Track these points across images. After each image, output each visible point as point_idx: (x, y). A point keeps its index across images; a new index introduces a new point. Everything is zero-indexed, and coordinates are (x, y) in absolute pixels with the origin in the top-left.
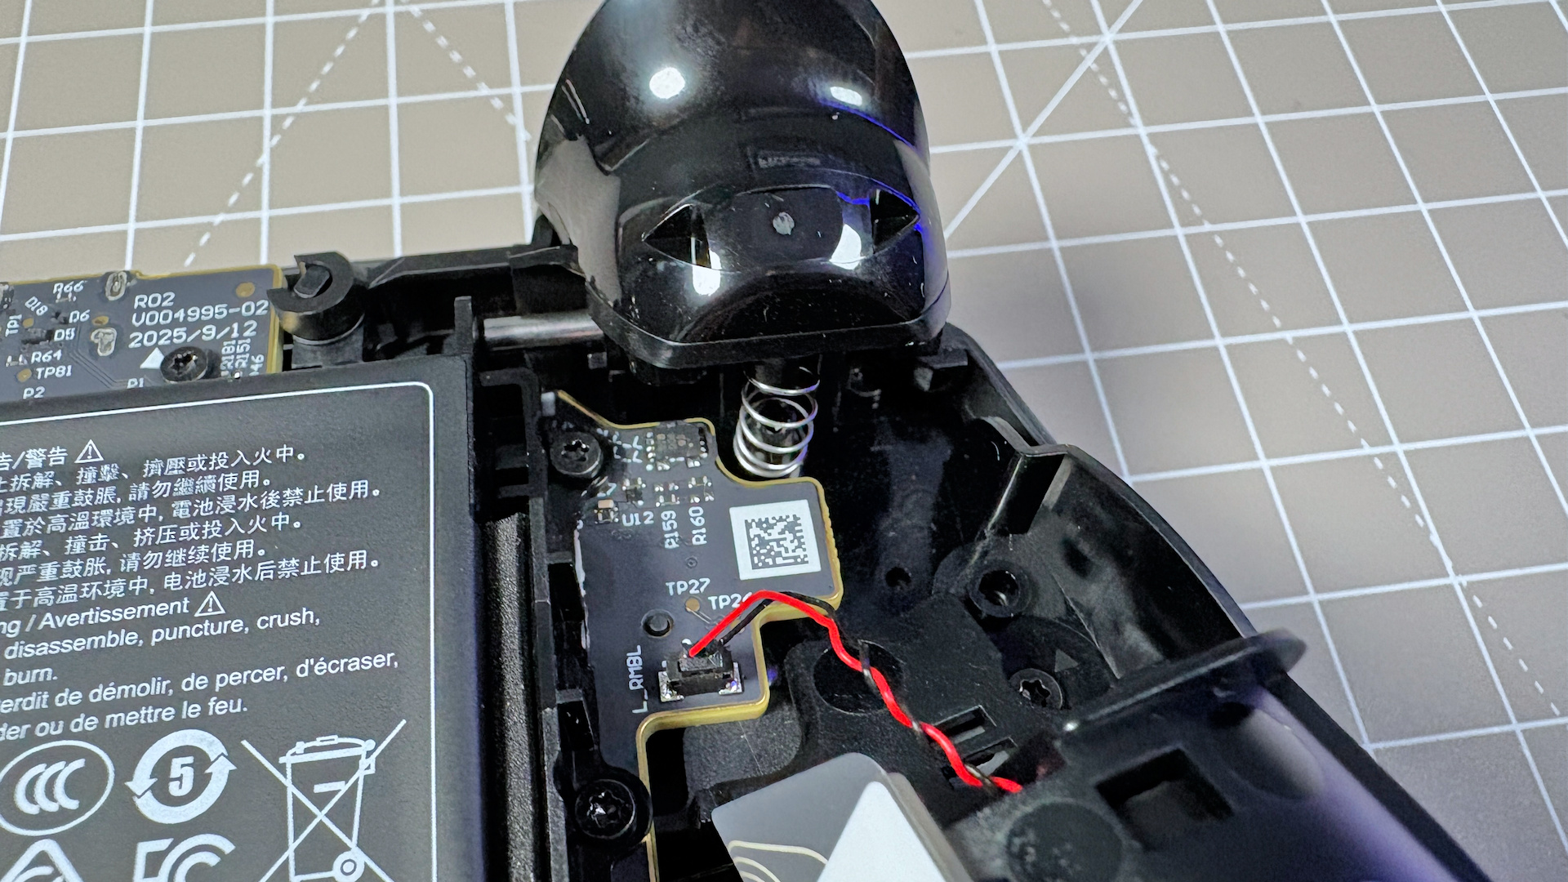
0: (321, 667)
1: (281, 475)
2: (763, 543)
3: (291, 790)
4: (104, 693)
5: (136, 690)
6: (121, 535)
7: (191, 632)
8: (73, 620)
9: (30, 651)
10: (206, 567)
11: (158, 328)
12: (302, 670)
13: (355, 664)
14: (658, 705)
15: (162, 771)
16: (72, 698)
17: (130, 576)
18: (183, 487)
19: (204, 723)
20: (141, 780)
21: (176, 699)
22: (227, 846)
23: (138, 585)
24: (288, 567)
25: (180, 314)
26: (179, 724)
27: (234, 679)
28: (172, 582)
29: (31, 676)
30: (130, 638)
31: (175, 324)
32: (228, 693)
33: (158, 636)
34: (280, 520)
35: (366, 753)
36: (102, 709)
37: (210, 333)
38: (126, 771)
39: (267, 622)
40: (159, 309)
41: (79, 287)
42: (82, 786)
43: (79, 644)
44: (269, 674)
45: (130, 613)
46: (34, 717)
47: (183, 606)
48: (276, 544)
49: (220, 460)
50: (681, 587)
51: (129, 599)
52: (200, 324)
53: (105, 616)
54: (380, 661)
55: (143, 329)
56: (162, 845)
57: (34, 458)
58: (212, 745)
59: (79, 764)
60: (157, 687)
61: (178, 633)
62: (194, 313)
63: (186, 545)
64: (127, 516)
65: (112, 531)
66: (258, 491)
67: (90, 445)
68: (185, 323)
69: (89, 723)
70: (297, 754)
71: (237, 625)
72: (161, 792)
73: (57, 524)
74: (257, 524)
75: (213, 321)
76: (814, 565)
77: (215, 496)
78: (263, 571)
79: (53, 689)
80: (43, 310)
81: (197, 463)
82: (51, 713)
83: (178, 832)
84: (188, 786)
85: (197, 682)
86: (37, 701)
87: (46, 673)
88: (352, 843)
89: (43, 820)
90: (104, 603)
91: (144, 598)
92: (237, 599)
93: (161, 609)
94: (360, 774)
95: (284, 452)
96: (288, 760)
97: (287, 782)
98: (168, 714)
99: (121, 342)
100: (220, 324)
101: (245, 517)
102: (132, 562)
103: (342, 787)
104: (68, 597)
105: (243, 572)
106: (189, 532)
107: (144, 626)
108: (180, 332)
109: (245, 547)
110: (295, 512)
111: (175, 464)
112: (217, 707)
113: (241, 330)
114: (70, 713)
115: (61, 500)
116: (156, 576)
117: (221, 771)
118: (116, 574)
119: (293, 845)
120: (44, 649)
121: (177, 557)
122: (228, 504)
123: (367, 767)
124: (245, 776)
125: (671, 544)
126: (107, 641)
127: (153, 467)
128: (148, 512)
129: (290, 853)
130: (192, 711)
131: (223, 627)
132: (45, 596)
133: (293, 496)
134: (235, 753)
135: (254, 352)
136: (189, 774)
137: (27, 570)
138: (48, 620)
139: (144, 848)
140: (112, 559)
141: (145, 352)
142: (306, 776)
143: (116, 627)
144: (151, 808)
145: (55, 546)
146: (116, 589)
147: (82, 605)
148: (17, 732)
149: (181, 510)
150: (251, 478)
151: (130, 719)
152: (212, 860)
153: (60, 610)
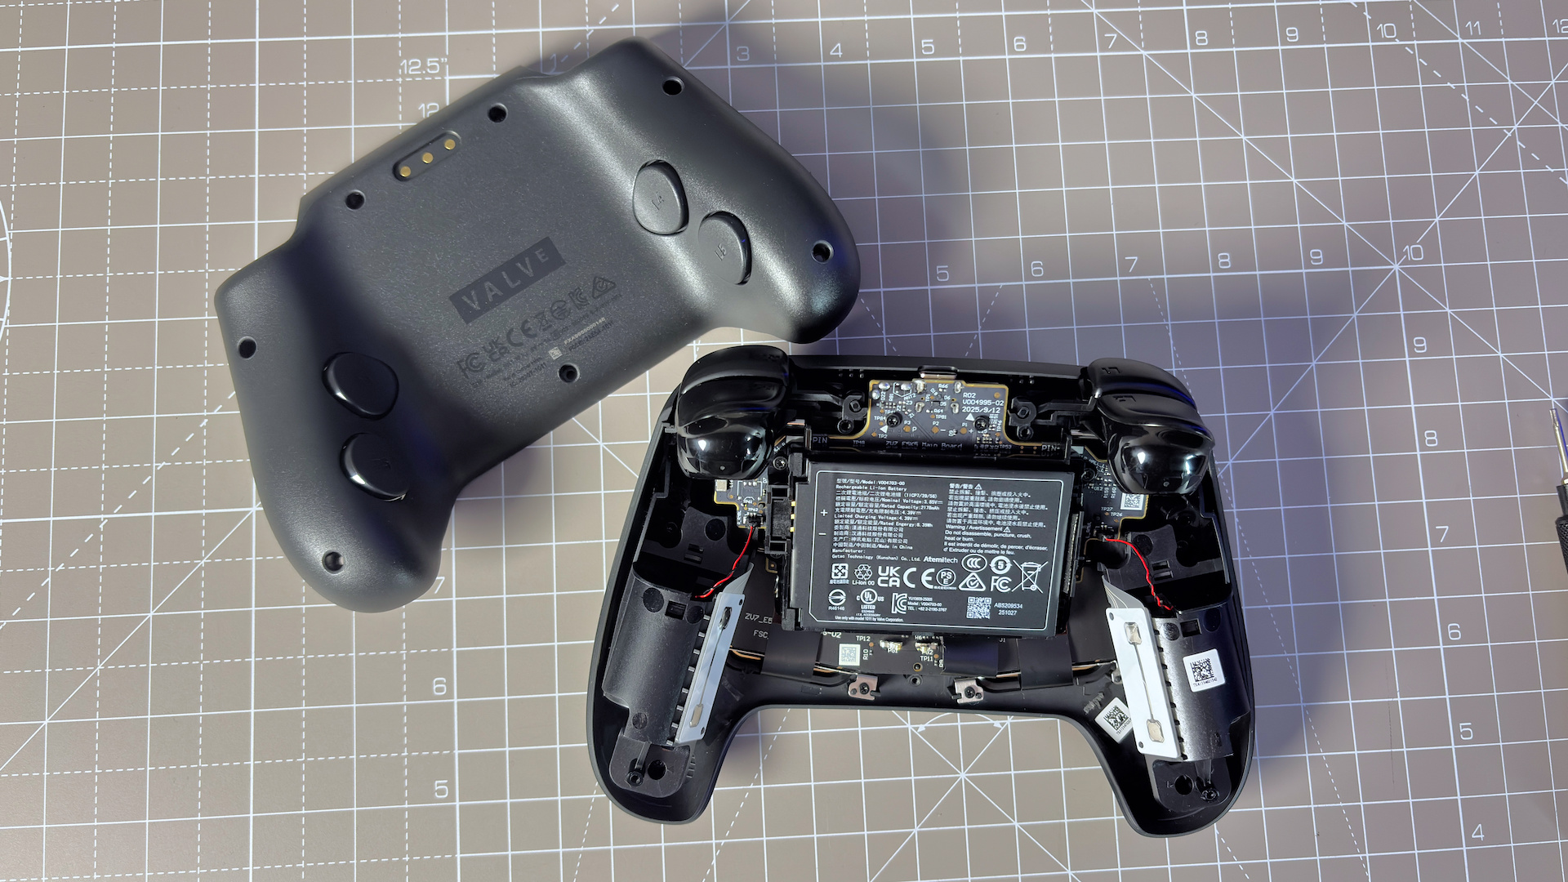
0: (1031, 548)
1: (1024, 500)
2: (1129, 500)
3: (1023, 572)
4: (983, 546)
5: (991, 546)
6: (987, 509)
7: (1003, 535)
8: (976, 528)
9: (967, 534)
10: (1007, 521)
11: (971, 406)
12: (1027, 548)
13: (1038, 548)
14: (1092, 536)
15: (997, 563)
16: (977, 545)
17: (989, 520)
18: (1001, 500)
19: (1006, 555)
20: (993, 564)
21: (1000, 549)
22: (1010, 580)
23: (991, 522)
24: (1025, 524)
25: (977, 402)
26: (1000, 555)
27: (1012, 547)
28: (998, 523)
29: (968, 539)
30: (990, 534)
31: (976, 405)
32: (1011, 550)
33: (996, 535)
34: (1024, 512)
35: (1039, 567)
36: (984, 549)
37: (986, 410)
38: (989, 563)
39: (1019, 536)
40: (971, 399)
41: (946, 386)
42: (981, 563)
43: (978, 534)
44: (1020, 547)
45: (989, 529)
46: (970, 548)
47: (1001, 529)
48: (1022, 518)
49: (1010, 494)
50: (1105, 509)
51: (989, 526)
52: (983, 406)
53: (984, 528)
54: (1044, 549)
55: (967, 405)
56: (997, 577)
57: (965, 486)
58: (1007, 560)
59: (980, 559)
60: (996, 546)
61: (1000, 535)
62: (982, 402)
63: (1002, 514)
64: (988, 505)
65: (984, 508)
66: (1019, 504)
67: (979, 485)
68: (979, 405)
69: (982, 551)
70: (1025, 565)
71: (1013, 535)
72: (997, 567)
73: (972, 504)
74: (1018, 512)
75: (987, 406)
76: (1140, 509)
77: (1008, 503)
78: (1019, 524)
79: (974, 543)
80: (936, 394)
81: (1004, 494)
82: (973, 548)
83: (1001, 576)
84: (1002, 568)
85: (1005, 547)
86: (970, 545)
87: (972, 539)
88: (1035, 583)
89: (973, 569)
90: (985, 526)
91: (992, 526)
92: (1014, 529)
93: (996, 529)
94: (1037, 571)
95: (1026, 494)
96: (1022, 565)
97: (1022, 570)
98: (998, 552)
99: (960, 410)
100: (990, 407)
101: (1016, 510)
102: (989, 517)
103: (1033, 573)
104: (975, 523)
105: (1014, 523)
106: (1002, 511)
107: (993, 532)
108: (977, 408)
109: (1015, 517)
110: (1027, 510)
111: (999, 493)
112: (1008, 553)
113: (996, 410)
114: (977, 549)
115: (972, 498)
116: (995, 521)
117: (1009, 565)
118: (986, 519)
119: (1023, 582)
120: (971, 534)
121: (999, 517)
122: (1011, 506)
123: (1039, 570)
124: (1014, 567)
125: (1105, 497)
126: (985, 534)
127: (993, 493)
128: (993, 505)
129: (1022, 583)
130: (1003, 552)
131: (1010, 535)
132: (970, 522)
133: (1027, 506)
134: (1012, 563)
135: (999, 419)
136: (1002, 565)
137: (965, 515)
138: (971, 527)
139: (993, 578)
140: (985, 515)
141: (967, 414)
142: (1027, 569)
143: (986, 531)
144: (994, 570)
145: (971, 509)
146: (986, 523)
147: (979, 525)
148: (966, 551)
149: (1000, 506)
150: (1017, 500)
151: (990, 552)
152: (1007, 582)
153: (974, 525)
